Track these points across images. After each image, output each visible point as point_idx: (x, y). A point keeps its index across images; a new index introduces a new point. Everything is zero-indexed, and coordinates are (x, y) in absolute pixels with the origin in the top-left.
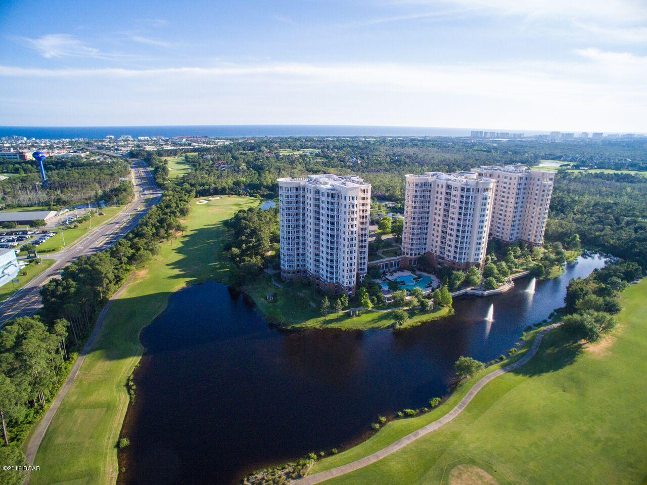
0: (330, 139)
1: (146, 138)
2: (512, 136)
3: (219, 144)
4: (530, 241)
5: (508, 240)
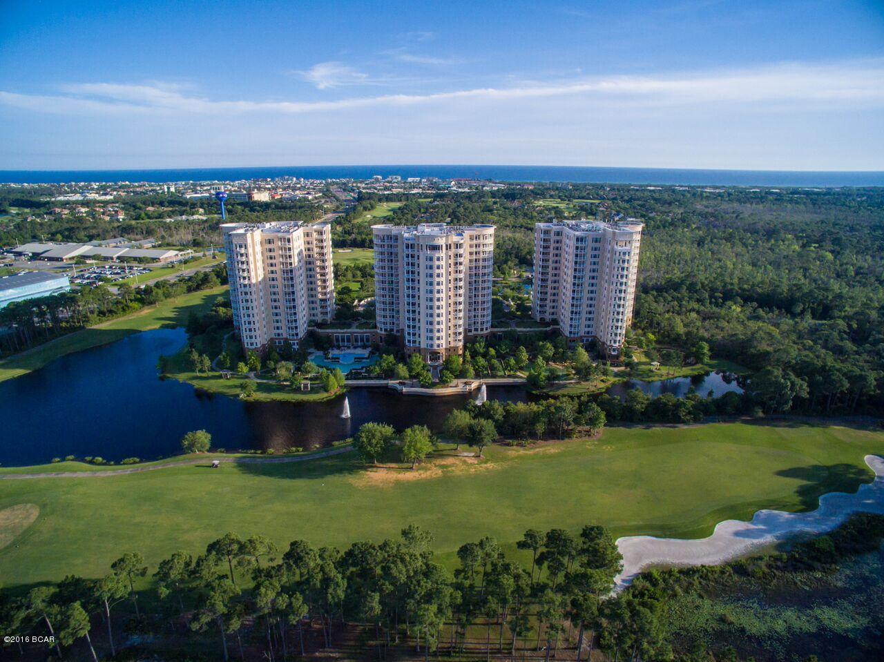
3: (485, 188)
4: (602, 340)
5: (567, 334)
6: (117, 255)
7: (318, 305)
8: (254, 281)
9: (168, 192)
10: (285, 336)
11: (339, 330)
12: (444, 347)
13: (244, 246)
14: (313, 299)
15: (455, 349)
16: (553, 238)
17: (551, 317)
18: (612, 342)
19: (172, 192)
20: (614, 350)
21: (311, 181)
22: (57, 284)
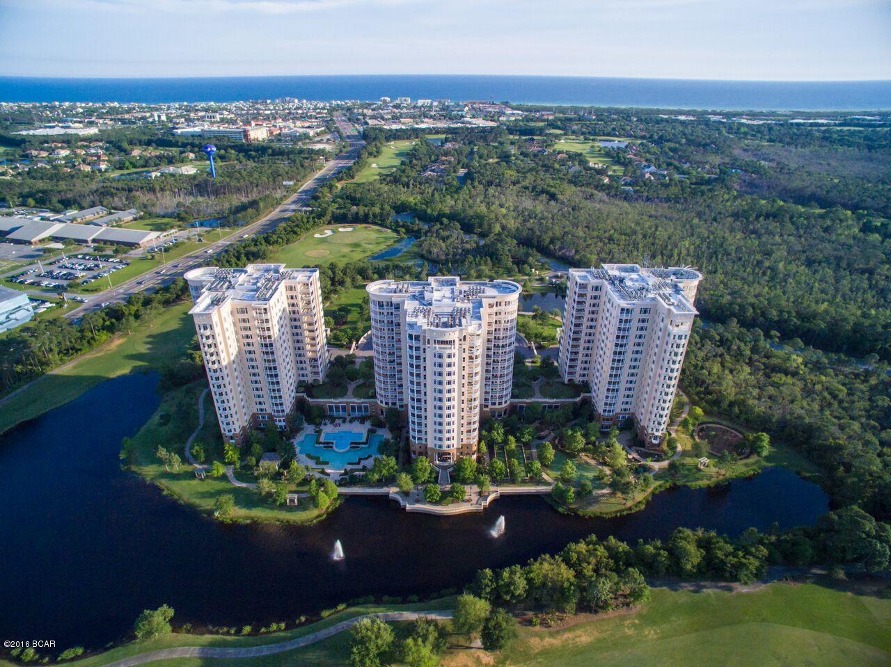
4: (642, 424)
5: (600, 411)
6: (91, 238)
7: (307, 365)
8: (224, 363)
9: (159, 122)
10: (268, 411)
11: (332, 400)
12: (455, 446)
13: (209, 327)
14: (302, 359)
15: (469, 446)
16: (590, 293)
17: (581, 379)
18: (654, 430)
19: (163, 121)
20: (656, 438)
21: (314, 103)
22: (14, 304)
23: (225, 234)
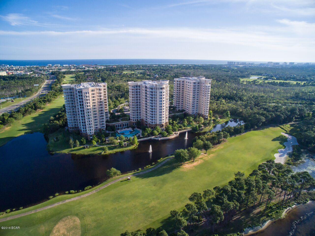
0: (155, 66)
1: (67, 65)
2: (248, 64)
3: (99, 68)
4: (202, 114)
5: (191, 113)
10: (99, 128)
12: (164, 122)
15: (167, 123)
16: (181, 83)
18: (206, 114)
23: (23, 100)
